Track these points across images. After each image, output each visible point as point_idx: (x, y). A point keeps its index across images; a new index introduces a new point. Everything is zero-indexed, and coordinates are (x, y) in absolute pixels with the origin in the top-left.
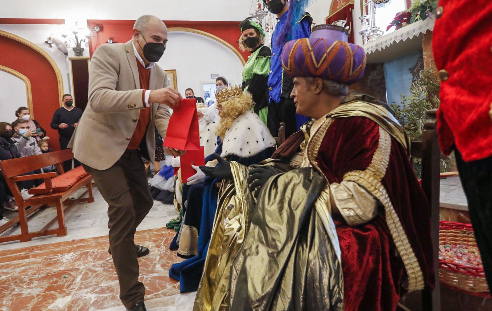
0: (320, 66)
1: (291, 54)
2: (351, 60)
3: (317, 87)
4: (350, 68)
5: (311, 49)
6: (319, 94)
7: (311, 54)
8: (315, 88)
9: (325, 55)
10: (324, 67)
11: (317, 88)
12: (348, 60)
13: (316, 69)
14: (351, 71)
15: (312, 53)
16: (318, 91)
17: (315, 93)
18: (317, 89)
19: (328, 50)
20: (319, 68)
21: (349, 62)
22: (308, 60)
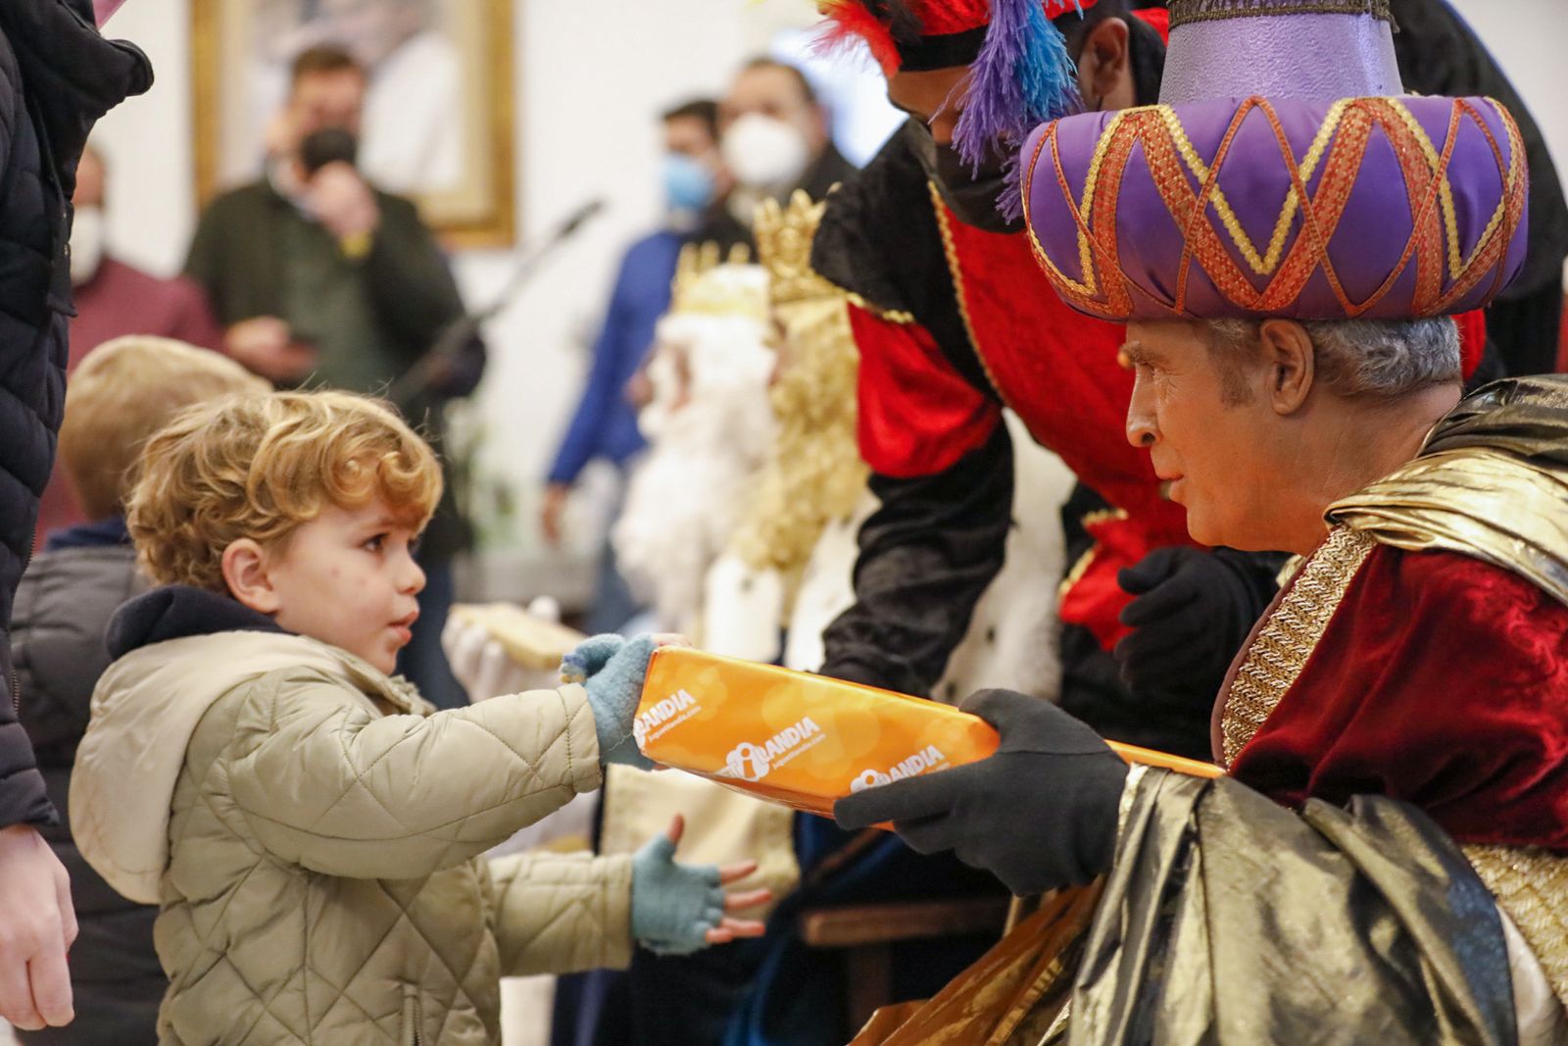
0: (1278, 265)
1: (1086, 206)
2: (1439, 197)
3: (1283, 371)
4: (1445, 243)
5: (1201, 174)
6: (1301, 410)
7: (1210, 203)
8: (1273, 376)
9: (1293, 199)
10: (1299, 265)
11: (1281, 380)
12: (1427, 201)
13: (1260, 283)
14: (1454, 251)
15: (1217, 198)
16: (1292, 399)
17: (1280, 406)
18: (1287, 384)
19: (1305, 171)
20: (1274, 272)
21: (1433, 211)
22: (1202, 239)
